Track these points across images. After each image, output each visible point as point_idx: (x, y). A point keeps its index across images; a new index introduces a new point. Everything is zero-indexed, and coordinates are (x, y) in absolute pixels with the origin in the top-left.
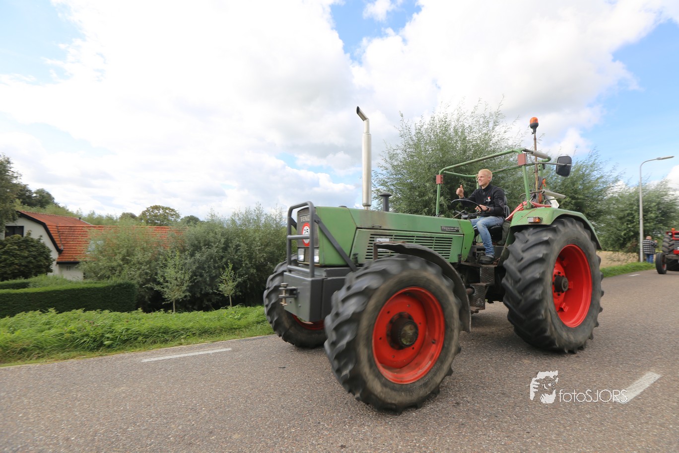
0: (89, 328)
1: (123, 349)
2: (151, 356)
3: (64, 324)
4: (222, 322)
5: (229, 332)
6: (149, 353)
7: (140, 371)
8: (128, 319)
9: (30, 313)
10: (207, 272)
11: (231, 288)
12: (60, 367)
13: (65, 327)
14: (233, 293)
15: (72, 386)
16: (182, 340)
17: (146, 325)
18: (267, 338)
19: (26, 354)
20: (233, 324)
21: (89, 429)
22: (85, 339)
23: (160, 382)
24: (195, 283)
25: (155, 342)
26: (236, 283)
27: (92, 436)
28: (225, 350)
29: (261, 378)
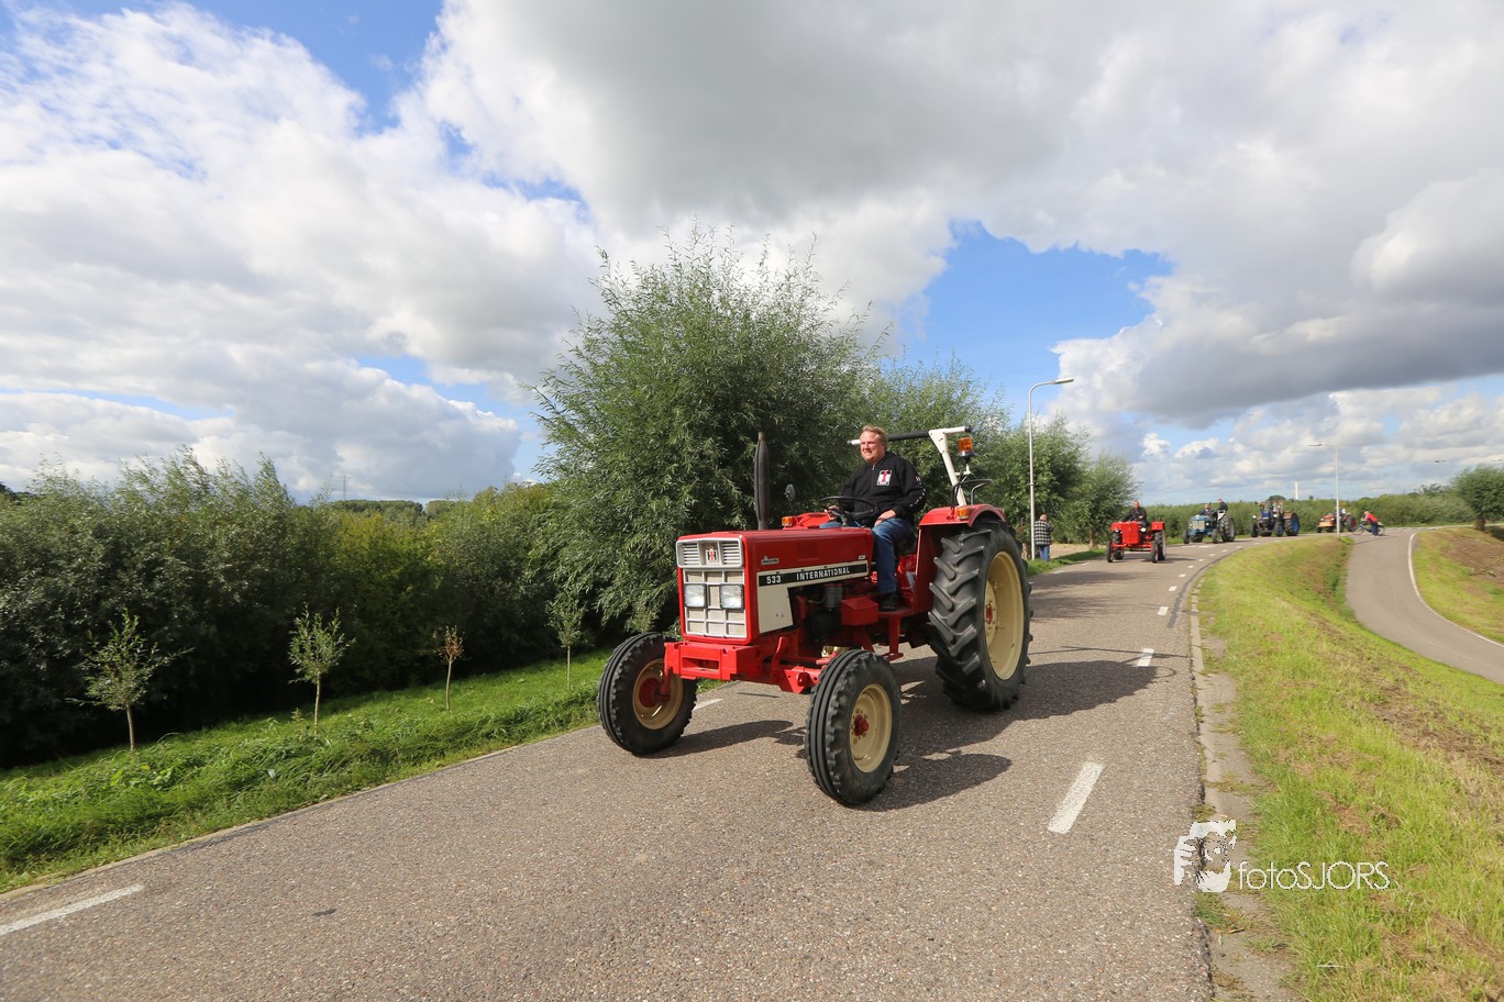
4: (105, 808)
5: (130, 831)
10: (42, 646)
11: (133, 685)
14: (140, 699)
18: (266, 827)
20: (145, 802)
26: (147, 670)
28: (117, 894)
29: (256, 964)
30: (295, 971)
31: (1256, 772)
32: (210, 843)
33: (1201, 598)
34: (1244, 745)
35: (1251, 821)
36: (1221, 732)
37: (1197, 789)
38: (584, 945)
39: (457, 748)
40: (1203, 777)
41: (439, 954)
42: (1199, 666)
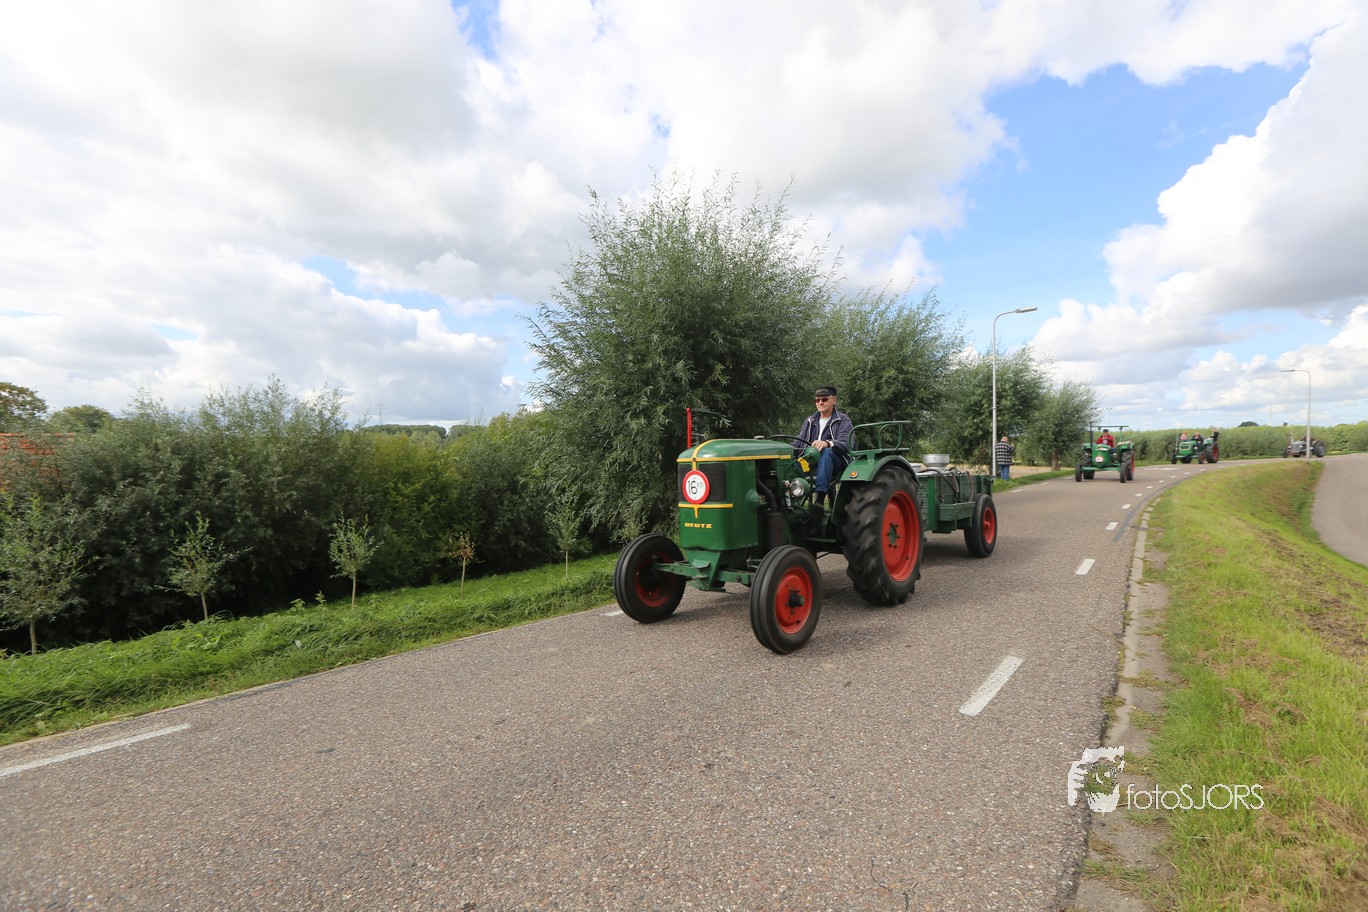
4: (166, 664)
5: (186, 684)
10: (136, 543)
11: (205, 576)
14: (211, 588)
16: (40, 725)
18: (289, 685)
20: (199, 663)
24: (98, 573)
26: (217, 565)
28: (170, 730)
29: (269, 785)
30: (297, 793)
31: (1172, 670)
32: (246, 696)
33: (1154, 515)
34: (1166, 646)
35: (1159, 713)
36: (1147, 635)
37: (1111, 683)
38: (531, 786)
39: (451, 629)
40: (1120, 673)
41: (411, 787)
42: (1137, 575)
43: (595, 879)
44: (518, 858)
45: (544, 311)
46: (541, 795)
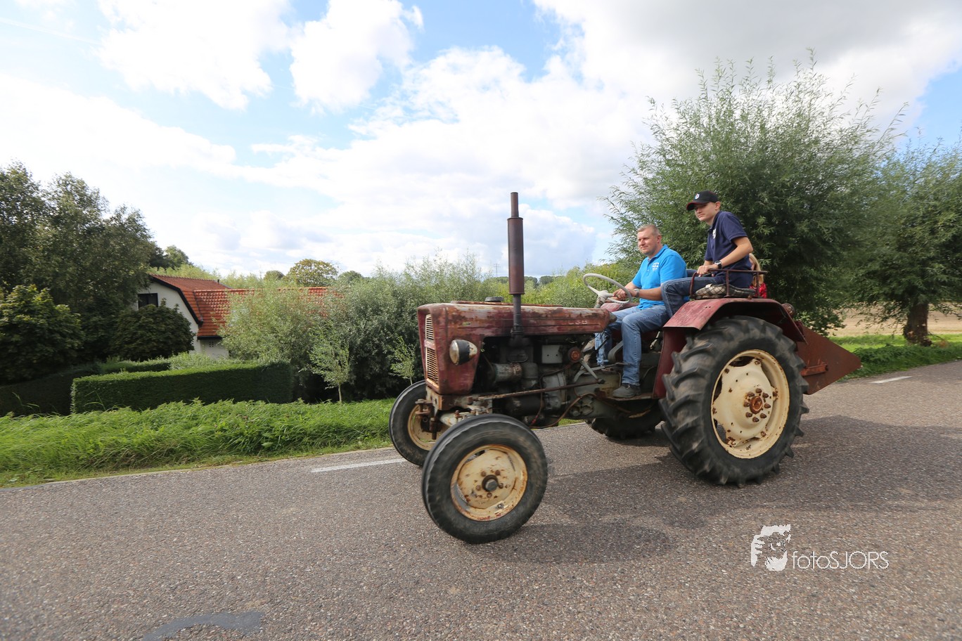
0: (242, 425)
1: (286, 452)
2: (323, 463)
3: (212, 419)
6: (319, 460)
7: (311, 485)
8: (287, 412)
9: (172, 405)
12: (215, 476)
13: (214, 423)
14: (415, 375)
15: (231, 503)
16: (359, 442)
17: (312, 422)
19: (174, 456)
21: (257, 567)
22: (239, 439)
23: (339, 503)
25: (325, 445)
27: (261, 576)
43: (712, 627)
44: (647, 592)
45: (617, 193)
46: (655, 549)
